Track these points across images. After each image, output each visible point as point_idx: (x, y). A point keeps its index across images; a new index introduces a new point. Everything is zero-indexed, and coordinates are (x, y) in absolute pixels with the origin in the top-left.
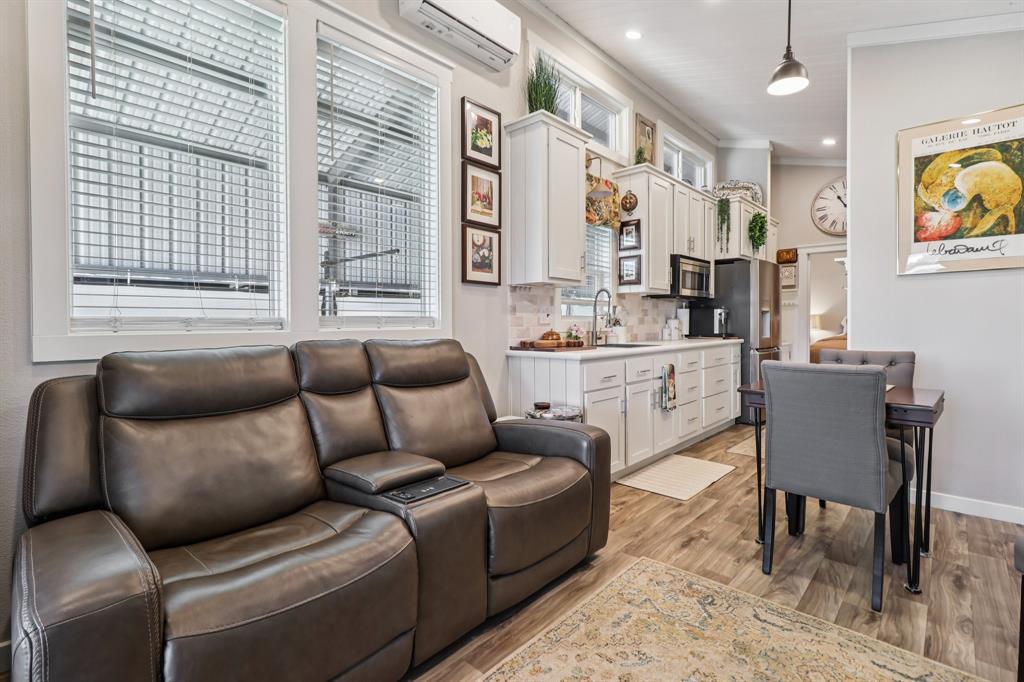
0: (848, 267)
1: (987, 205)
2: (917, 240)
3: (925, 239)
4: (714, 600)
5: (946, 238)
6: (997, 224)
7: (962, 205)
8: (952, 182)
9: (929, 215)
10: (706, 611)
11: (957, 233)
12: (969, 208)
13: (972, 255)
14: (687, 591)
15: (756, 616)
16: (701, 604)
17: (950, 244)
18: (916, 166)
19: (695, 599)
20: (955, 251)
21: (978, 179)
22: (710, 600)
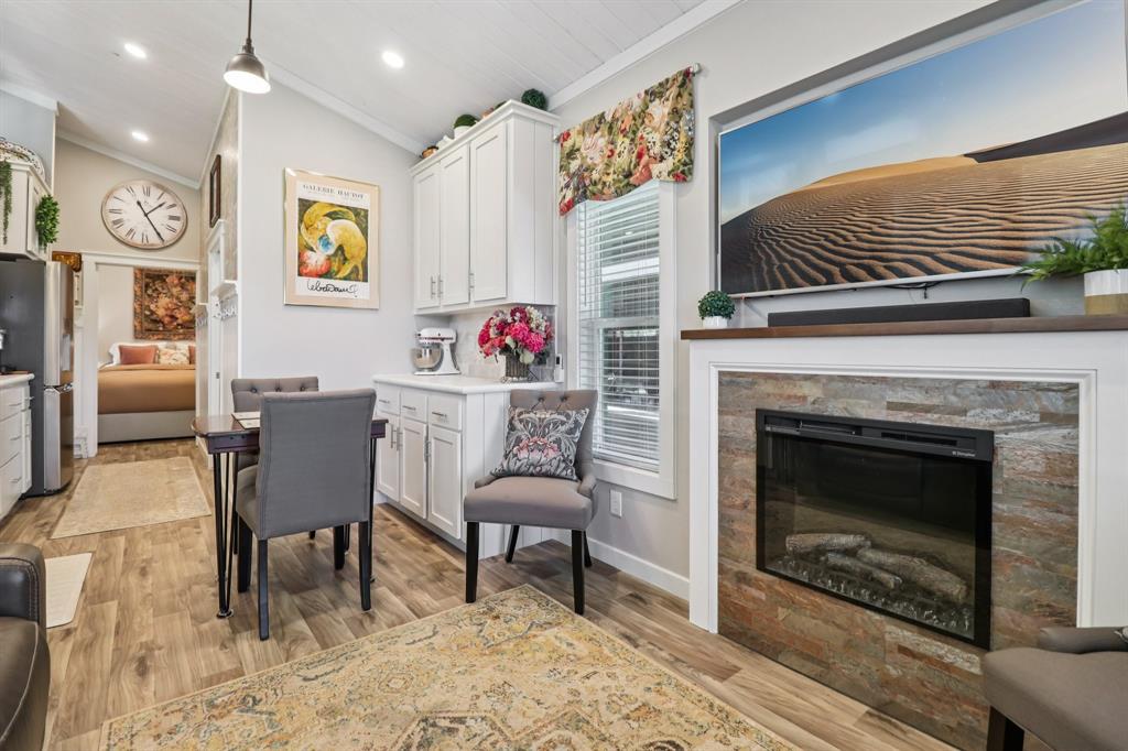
0: (238, 290)
1: (348, 256)
2: (300, 275)
3: (306, 275)
4: (254, 698)
5: (320, 276)
6: (351, 272)
7: (331, 251)
8: (325, 229)
9: (309, 253)
10: (261, 713)
11: (327, 274)
12: (335, 254)
13: (337, 294)
14: (215, 712)
15: (305, 679)
16: (247, 711)
17: (324, 282)
18: (299, 206)
19: (235, 712)
20: (326, 289)
21: (341, 232)
22: (251, 700)
